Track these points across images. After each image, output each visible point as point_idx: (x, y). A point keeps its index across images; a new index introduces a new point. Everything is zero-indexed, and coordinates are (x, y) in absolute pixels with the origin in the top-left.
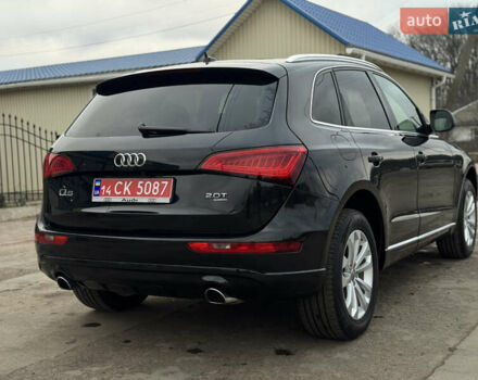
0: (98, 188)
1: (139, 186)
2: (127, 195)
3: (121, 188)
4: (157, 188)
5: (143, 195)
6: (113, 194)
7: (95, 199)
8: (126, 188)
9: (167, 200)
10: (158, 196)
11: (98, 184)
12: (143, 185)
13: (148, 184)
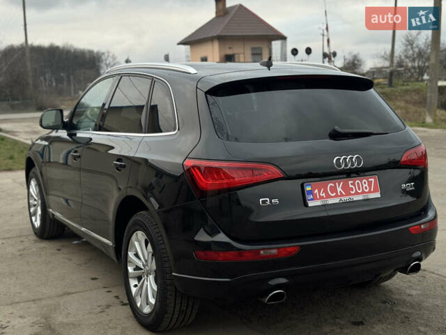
2: (342, 195)
3: (334, 189)
4: (366, 185)
5: (357, 193)
6: (328, 196)
7: (311, 204)
8: (339, 189)
9: (378, 195)
10: (370, 192)
13: (358, 183)
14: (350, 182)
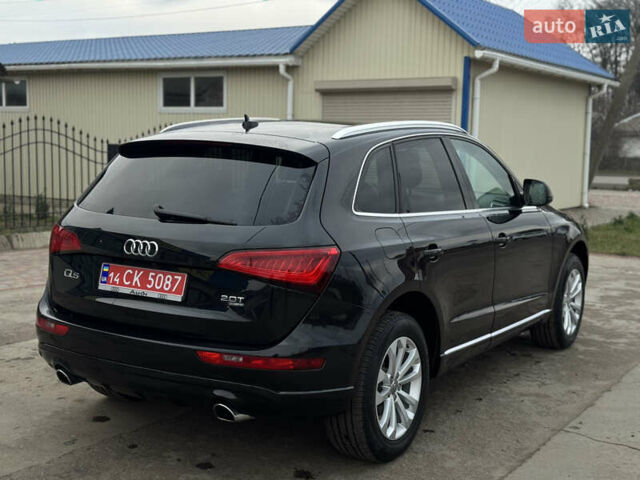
0: (106, 274)
1: (150, 278)
2: (136, 286)
3: (130, 278)
4: (169, 283)
5: (153, 289)
6: (121, 283)
7: (102, 287)
8: (136, 279)
9: (178, 298)
10: (170, 291)
11: (106, 269)
12: (153, 277)
13: (160, 277)
14: (151, 274)
